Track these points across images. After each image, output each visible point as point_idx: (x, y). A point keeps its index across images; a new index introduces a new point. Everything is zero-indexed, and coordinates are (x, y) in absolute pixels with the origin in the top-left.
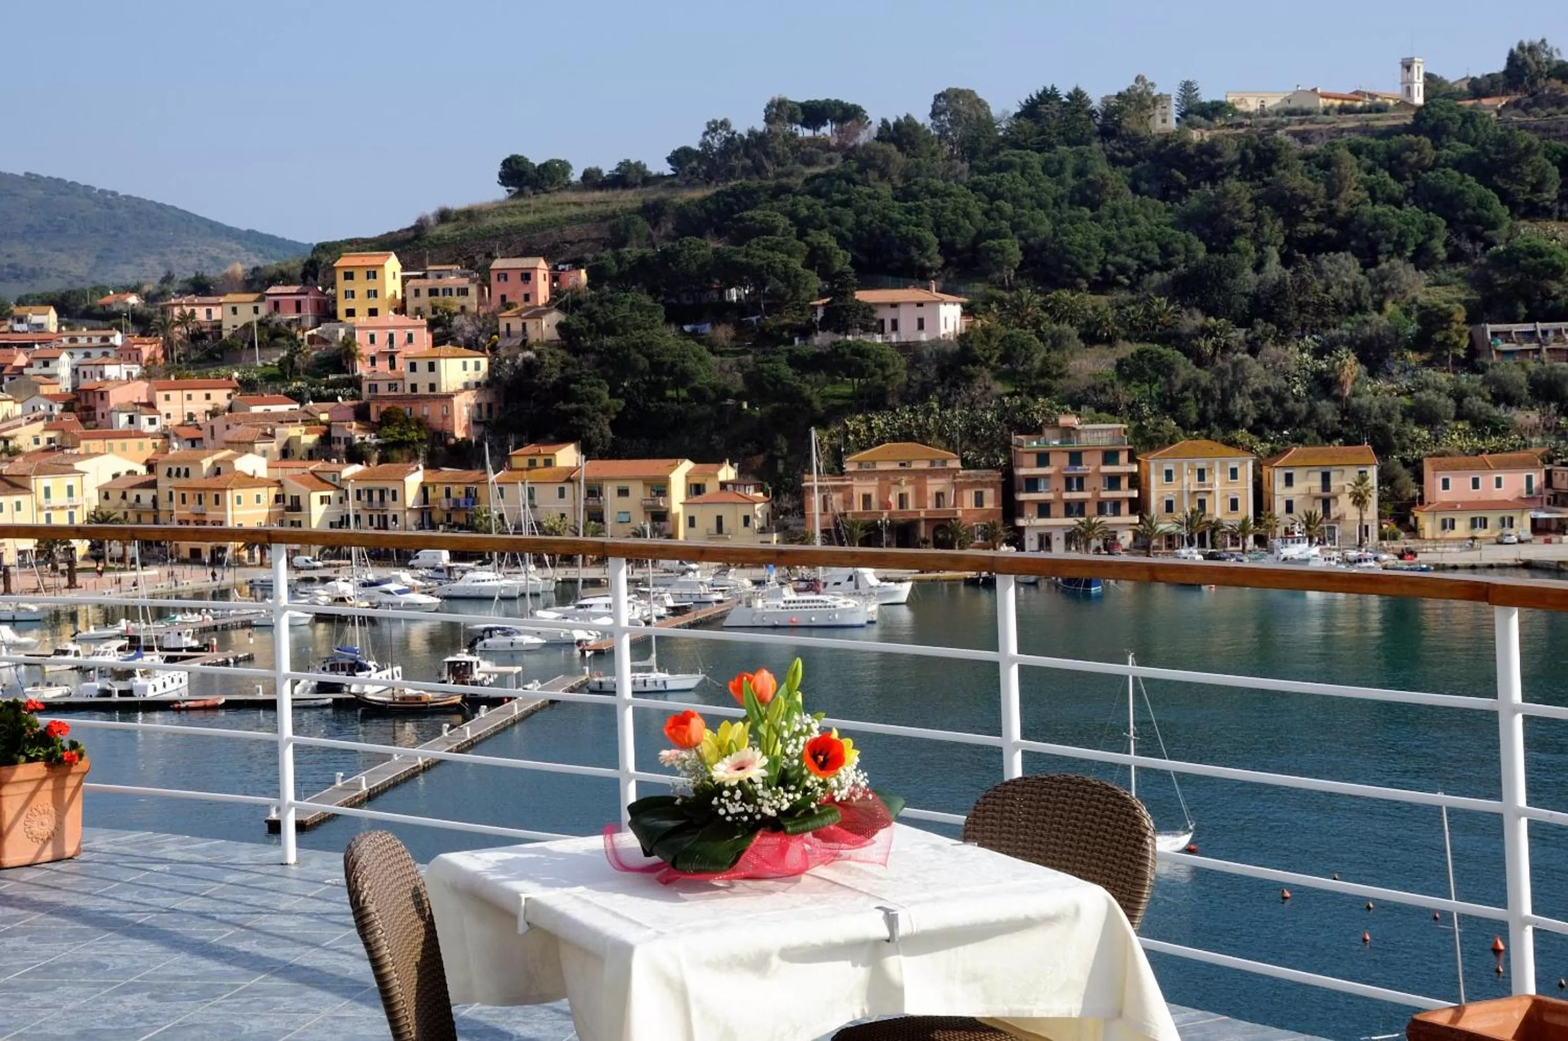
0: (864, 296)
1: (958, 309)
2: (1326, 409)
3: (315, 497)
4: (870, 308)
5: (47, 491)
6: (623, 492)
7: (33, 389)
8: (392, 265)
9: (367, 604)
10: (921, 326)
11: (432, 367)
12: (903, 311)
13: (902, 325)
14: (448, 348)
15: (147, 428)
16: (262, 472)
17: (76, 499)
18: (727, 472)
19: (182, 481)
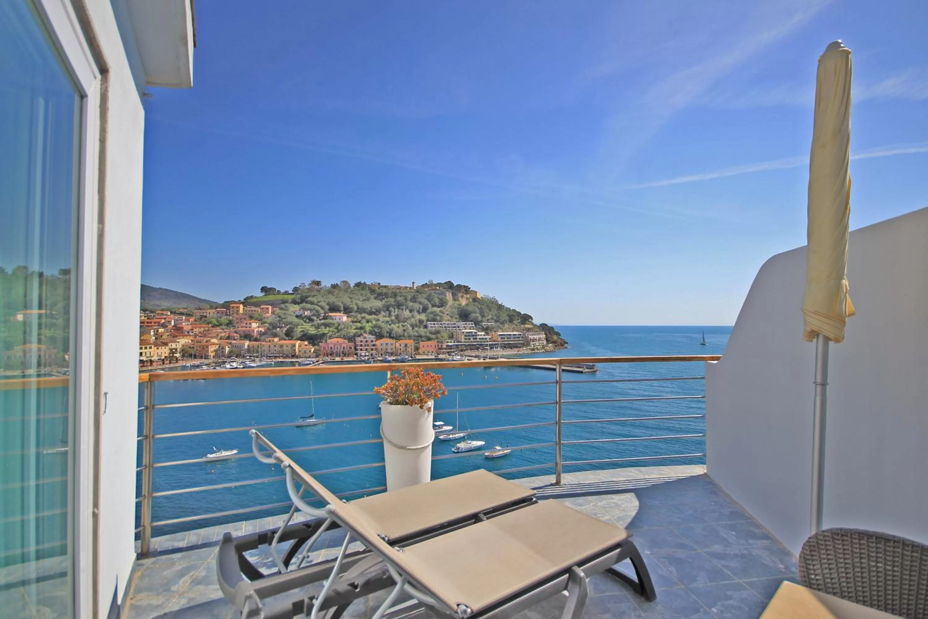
0: (330, 314)
1: (346, 317)
2: (406, 334)
3: (227, 347)
4: (331, 316)
5: (171, 345)
6: (287, 346)
7: (167, 326)
8: (241, 306)
9: (242, 367)
10: (340, 319)
11: (250, 324)
12: (336, 317)
13: (337, 319)
14: (253, 321)
15: (191, 334)
16: (216, 342)
17: (177, 347)
18: (306, 343)
19: (199, 344)
